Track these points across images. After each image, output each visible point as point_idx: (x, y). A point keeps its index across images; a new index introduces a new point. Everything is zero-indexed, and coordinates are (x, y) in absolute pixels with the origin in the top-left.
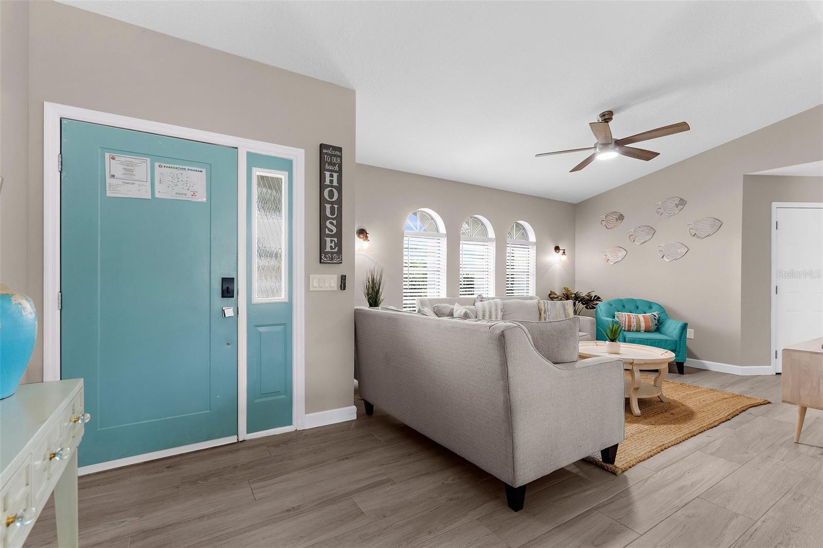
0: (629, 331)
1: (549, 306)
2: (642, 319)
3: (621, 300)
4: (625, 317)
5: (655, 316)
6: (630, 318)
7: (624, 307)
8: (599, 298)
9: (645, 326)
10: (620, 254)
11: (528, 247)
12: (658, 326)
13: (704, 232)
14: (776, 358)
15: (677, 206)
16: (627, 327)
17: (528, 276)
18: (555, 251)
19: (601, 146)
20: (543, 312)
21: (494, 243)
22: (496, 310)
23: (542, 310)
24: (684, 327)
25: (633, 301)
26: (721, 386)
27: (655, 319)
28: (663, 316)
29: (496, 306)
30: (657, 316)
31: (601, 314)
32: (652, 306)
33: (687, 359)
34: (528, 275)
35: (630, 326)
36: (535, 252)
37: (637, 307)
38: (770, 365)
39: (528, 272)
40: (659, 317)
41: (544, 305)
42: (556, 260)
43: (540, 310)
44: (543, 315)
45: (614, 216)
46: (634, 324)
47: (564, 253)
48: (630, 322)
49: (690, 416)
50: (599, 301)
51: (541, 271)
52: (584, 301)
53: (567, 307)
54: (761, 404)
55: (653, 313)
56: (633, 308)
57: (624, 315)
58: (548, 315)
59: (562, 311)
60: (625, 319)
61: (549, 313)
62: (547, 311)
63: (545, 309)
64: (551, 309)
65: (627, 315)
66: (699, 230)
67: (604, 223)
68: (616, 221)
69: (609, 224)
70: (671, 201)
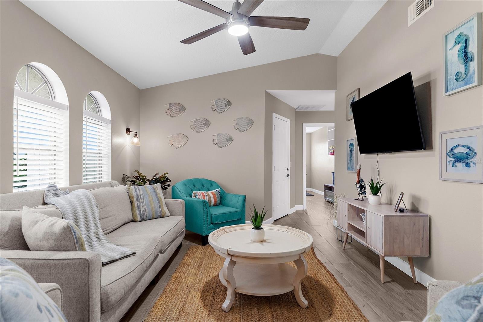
1: (141, 192)
2: (212, 196)
4: (200, 194)
5: (219, 192)
6: (203, 195)
7: (203, 186)
9: (214, 202)
10: (182, 140)
11: (101, 124)
12: (222, 200)
13: (242, 127)
14: (274, 211)
15: (226, 105)
18: (127, 133)
20: (135, 199)
21: (68, 112)
22: (91, 207)
27: (219, 194)
28: (223, 192)
29: (90, 201)
38: (272, 217)
40: (221, 192)
41: (136, 191)
42: (128, 143)
43: (131, 198)
44: (135, 203)
45: (177, 107)
46: (207, 200)
47: (136, 135)
48: (204, 199)
50: (169, 182)
53: (157, 191)
55: (217, 190)
56: (201, 187)
57: (199, 193)
58: (142, 202)
59: (155, 195)
60: (201, 197)
61: (143, 200)
62: (139, 197)
63: (137, 196)
64: (144, 195)
65: (201, 193)
66: (240, 126)
67: (168, 112)
68: (179, 111)
69: (173, 113)
70: (222, 101)
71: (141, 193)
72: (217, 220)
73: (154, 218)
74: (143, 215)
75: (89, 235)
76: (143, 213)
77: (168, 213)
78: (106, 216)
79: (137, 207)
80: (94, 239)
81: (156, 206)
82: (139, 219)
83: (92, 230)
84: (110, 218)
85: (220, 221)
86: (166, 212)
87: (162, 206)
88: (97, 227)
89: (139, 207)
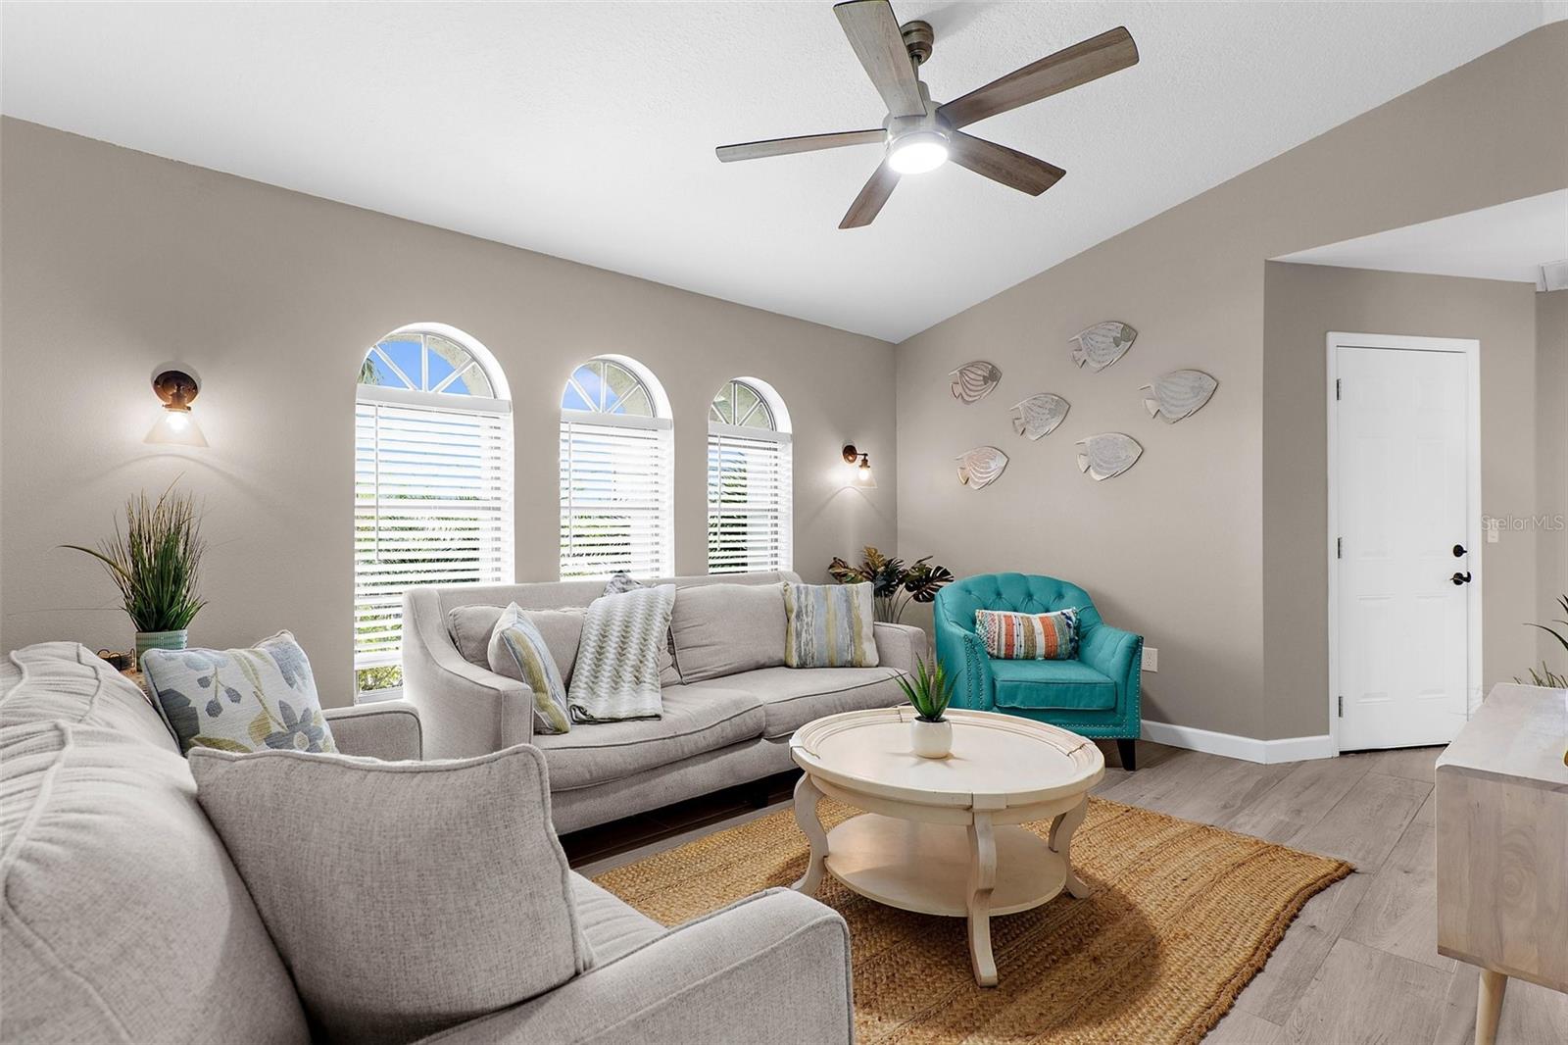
0: (1009, 657)
1: (811, 599)
2: (1038, 627)
3: (993, 579)
4: (1000, 621)
5: (1069, 618)
6: (1010, 625)
7: (999, 594)
8: (945, 573)
9: (1047, 646)
10: (993, 465)
11: (773, 446)
12: (1075, 646)
13: (1176, 406)
14: (1340, 715)
15: (1117, 342)
16: (1003, 648)
17: (776, 521)
18: (846, 457)
19: (899, 125)
20: (793, 616)
21: (672, 432)
23: (792, 611)
24: (1135, 649)
25: (1022, 578)
26: (1225, 807)
27: (1069, 625)
28: (1087, 618)
29: (654, 605)
30: (1074, 619)
31: (943, 616)
32: (1064, 590)
33: (1142, 721)
34: (776, 518)
35: (1010, 646)
36: (791, 459)
37: (1030, 596)
38: (1328, 734)
39: (776, 510)
40: (1079, 620)
41: (799, 598)
42: (848, 480)
43: (787, 611)
44: (793, 623)
45: (979, 372)
46: (1020, 641)
47: (865, 462)
48: (1010, 635)
49: (1148, 961)
50: (946, 580)
51: (809, 508)
52: (912, 582)
53: (856, 601)
54: (1333, 881)
55: (1064, 611)
56: (1020, 598)
57: (996, 617)
58: (807, 624)
59: (844, 611)
60: (1000, 628)
61: (810, 619)
62: (804, 611)
63: (800, 607)
64: (816, 607)
65: (1005, 616)
66: (1168, 402)
67: (958, 389)
68: (982, 383)
69: (969, 392)
70: (1104, 331)
71: (810, 603)
72: (1013, 697)
73: (836, 664)
74: (806, 655)
75: (621, 669)
76: (805, 650)
77: (872, 656)
78: (704, 642)
79: (794, 634)
80: (628, 676)
81: (839, 636)
82: (794, 661)
83: (629, 660)
84: (713, 648)
85: (1022, 703)
86: (867, 654)
87: (860, 637)
88: (644, 656)
89: (798, 635)
